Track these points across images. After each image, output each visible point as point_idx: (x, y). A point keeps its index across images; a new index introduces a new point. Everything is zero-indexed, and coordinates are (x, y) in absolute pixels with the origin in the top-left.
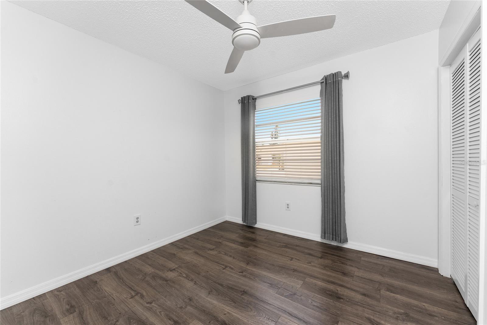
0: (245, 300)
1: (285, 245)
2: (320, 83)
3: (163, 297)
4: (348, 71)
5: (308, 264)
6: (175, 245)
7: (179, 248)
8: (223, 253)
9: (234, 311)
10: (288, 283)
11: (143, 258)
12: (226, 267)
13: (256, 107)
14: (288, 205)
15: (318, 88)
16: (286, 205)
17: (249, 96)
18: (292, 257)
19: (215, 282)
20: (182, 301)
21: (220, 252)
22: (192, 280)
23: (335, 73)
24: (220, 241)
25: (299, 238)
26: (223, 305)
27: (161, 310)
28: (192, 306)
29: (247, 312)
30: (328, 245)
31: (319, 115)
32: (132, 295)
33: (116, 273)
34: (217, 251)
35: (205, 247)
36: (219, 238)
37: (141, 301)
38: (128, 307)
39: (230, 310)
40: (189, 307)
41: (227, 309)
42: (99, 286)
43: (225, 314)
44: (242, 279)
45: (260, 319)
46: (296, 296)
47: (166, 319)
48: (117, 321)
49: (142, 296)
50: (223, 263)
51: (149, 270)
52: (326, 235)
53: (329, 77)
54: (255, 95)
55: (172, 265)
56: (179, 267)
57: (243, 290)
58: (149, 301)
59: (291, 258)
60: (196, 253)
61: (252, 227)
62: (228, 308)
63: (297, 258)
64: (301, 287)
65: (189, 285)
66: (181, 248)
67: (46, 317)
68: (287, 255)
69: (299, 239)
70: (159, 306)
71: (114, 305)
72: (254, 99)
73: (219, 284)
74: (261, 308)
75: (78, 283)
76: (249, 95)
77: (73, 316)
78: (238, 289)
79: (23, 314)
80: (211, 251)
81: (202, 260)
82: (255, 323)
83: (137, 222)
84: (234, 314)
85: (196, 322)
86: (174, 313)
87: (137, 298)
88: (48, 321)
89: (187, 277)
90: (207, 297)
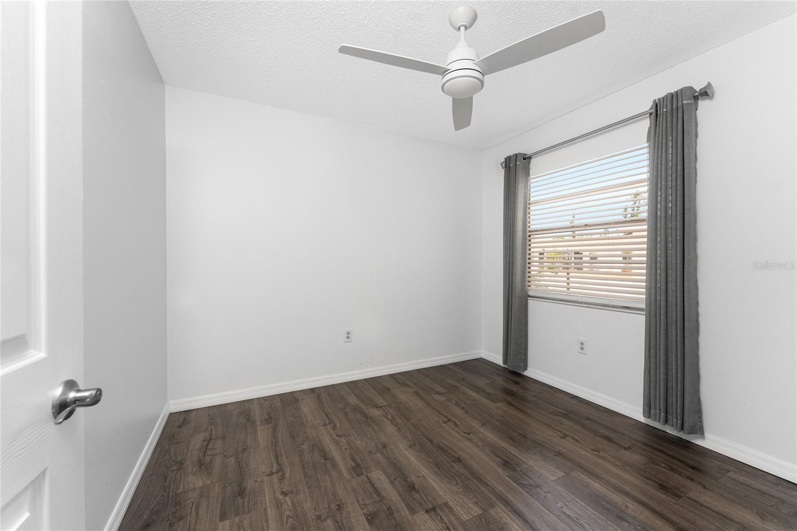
0: (453, 469)
1: (565, 412)
2: (649, 115)
3: (355, 434)
4: (709, 83)
5: (591, 451)
6: (395, 378)
7: (399, 383)
8: (454, 402)
9: (432, 477)
10: (536, 468)
11: (353, 385)
12: (449, 420)
13: (530, 171)
14: (582, 344)
15: (645, 124)
16: (579, 344)
17: (516, 155)
18: (568, 433)
19: (424, 435)
20: (374, 445)
21: (449, 400)
22: (397, 425)
23: (677, 92)
24: (458, 385)
25: (600, 408)
26: (421, 466)
27: (347, 448)
28: (383, 454)
29: (449, 485)
30: (660, 432)
31: (645, 176)
32: (325, 423)
33: (319, 397)
34: (446, 396)
35: (432, 389)
36: (458, 380)
37: (332, 432)
38: (317, 434)
39: (427, 474)
40: (379, 455)
41: (424, 472)
42: (298, 405)
43: (419, 477)
44: (464, 442)
45: (463, 499)
46: (539, 490)
47: (348, 459)
48: (302, 444)
49: (334, 427)
50: (448, 414)
51: (353, 400)
52: (652, 411)
53: (662, 102)
54: (529, 152)
55: (381, 401)
56: (387, 405)
57: (457, 456)
58: (339, 433)
59: (564, 434)
60: (417, 393)
61: (520, 374)
62: (426, 471)
63: (576, 437)
64: (556, 480)
65: (391, 429)
66: (401, 384)
67: (248, 421)
68: (559, 429)
69: (600, 410)
70: (348, 442)
71: (305, 427)
72: (527, 158)
73: (428, 439)
74: (471, 487)
75: (283, 397)
76: (517, 153)
77: (268, 427)
78: (452, 453)
79: (233, 412)
80: (438, 396)
81: (420, 404)
82: (453, 501)
83: (348, 338)
84: (430, 480)
85: (380, 473)
86: (360, 455)
87: (329, 427)
88: (248, 425)
89: (392, 421)
90: (405, 450)
